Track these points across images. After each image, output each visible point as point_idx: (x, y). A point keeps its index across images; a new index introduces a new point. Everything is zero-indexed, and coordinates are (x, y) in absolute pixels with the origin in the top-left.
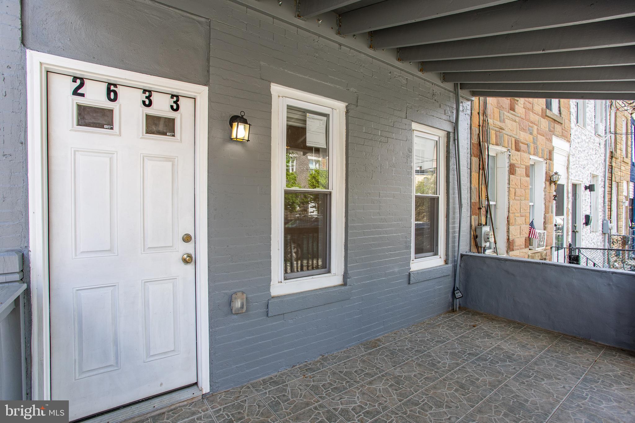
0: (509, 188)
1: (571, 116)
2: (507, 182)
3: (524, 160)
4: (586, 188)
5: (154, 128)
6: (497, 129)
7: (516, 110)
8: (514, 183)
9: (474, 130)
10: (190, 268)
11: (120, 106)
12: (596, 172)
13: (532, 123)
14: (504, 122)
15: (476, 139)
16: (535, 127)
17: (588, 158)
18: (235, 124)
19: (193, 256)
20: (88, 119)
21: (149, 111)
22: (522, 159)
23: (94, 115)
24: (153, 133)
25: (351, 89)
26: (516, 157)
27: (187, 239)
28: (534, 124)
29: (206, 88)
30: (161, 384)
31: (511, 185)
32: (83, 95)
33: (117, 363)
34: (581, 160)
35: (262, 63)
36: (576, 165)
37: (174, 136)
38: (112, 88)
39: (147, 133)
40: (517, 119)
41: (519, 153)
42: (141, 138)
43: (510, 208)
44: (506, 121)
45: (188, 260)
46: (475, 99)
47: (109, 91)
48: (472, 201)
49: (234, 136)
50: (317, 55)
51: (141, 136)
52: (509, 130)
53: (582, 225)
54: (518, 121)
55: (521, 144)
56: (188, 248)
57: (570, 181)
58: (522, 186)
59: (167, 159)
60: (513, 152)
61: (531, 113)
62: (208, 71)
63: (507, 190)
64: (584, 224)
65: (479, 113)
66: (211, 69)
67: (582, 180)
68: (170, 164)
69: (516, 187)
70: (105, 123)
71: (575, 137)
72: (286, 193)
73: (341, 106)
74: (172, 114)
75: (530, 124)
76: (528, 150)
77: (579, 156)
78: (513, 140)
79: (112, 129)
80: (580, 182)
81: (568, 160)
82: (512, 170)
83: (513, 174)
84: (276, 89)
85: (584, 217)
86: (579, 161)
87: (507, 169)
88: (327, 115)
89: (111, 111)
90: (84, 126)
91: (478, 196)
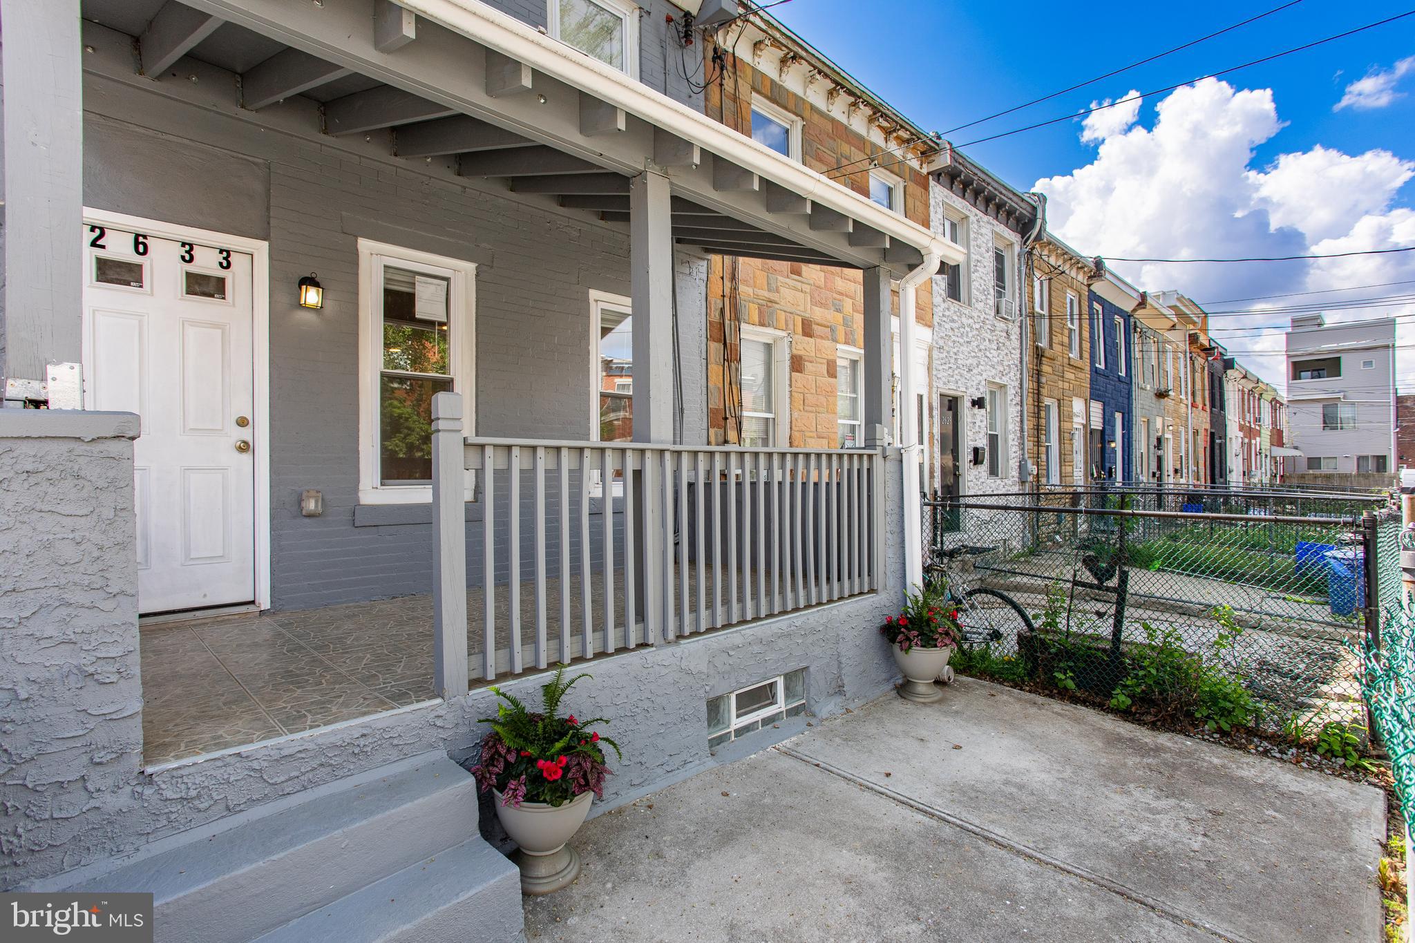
0: (791, 391)
1: (934, 285)
2: (788, 382)
3: (824, 350)
4: (974, 403)
5: (197, 289)
6: (764, 303)
7: (804, 273)
8: (799, 385)
9: (713, 303)
10: (246, 458)
11: (152, 260)
12: (1001, 378)
13: (841, 294)
14: (778, 291)
15: (717, 316)
16: (850, 301)
17: (979, 354)
18: (304, 287)
19: (251, 444)
20: (112, 275)
21: (191, 268)
22: (817, 350)
23: (118, 270)
24: (196, 294)
25: (483, 245)
26: (806, 346)
27: (242, 422)
28: (847, 296)
29: (266, 244)
30: (205, 596)
31: (793, 387)
32: (103, 247)
33: (147, 561)
34: (961, 356)
35: (344, 213)
36: (948, 365)
37: (224, 298)
38: (141, 239)
39: (187, 293)
40: (807, 288)
41: (811, 340)
42: (180, 299)
43: (793, 423)
44: (782, 289)
45: (244, 447)
46: (716, 259)
47: (137, 243)
48: (710, 406)
49: (302, 302)
50: (428, 201)
51: (180, 296)
52: (789, 304)
53: (967, 465)
54: (808, 291)
55: (815, 327)
56: (245, 434)
57: (934, 390)
58: (818, 390)
59: (215, 326)
60: (799, 337)
61: (839, 279)
62: (269, 223)
63: (787, 394)
64: (970, 461)
65: (722, 278)
66: (273, 222)
67: (964, 390)
68: (219, 331)
69: (806, 391)
70: (131, 279)
71: (944, 319)
72: (383, 375)
73: (470, 267)
74: (221, 273)
75: (835, 295)
76: (832, 335)
77: (955, 350)
78: (800, 318)
79: (141, 287)
80: (962, 394)
81: (930, 357)
82: (797, 364)
83: (798, 371)
84: (366, 246)
85: (970, 450)
86: (956, 359)
87: (787, 363)
88: (447, 279)
89: (140, 266)
90: (105, 282)
91: (722, 400)
